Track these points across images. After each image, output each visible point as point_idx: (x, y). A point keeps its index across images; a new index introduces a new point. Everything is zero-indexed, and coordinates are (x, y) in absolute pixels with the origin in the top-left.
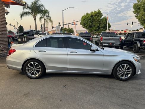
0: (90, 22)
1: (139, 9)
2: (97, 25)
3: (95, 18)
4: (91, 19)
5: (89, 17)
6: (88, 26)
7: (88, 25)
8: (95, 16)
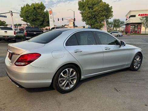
0: (34, 15)
1: (83, 6)
2: (42, 19)
3: (39, 11)
4: (35, 12)
5: (32, 9)
6: (32, 20)
7: (31, 18)
8: (38, 8)
